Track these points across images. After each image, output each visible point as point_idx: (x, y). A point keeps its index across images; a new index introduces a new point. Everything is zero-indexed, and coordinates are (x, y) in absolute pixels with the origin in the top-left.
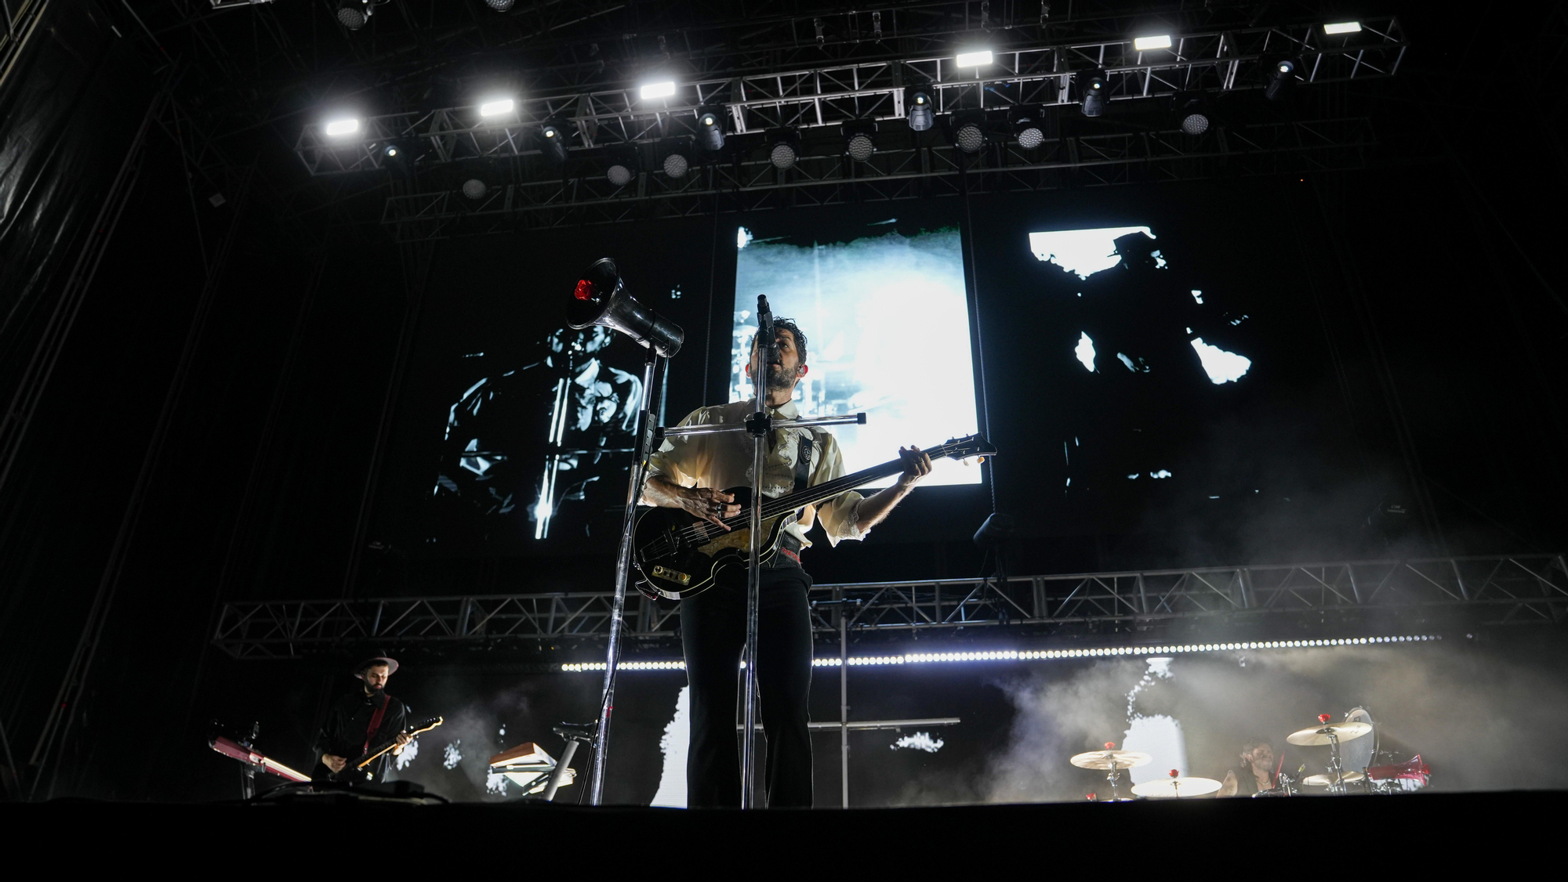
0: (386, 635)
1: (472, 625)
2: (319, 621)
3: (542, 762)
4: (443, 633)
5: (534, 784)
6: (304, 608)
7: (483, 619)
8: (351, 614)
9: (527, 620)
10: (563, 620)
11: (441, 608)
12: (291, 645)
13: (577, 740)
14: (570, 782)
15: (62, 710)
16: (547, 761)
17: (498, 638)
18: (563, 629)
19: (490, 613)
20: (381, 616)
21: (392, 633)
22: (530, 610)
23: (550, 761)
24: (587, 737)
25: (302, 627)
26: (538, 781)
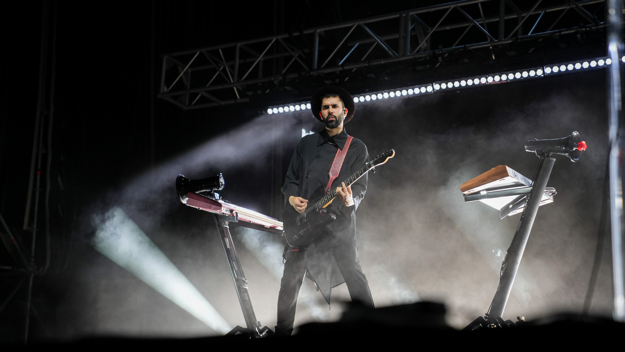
0: (328, 66)
1: (415, 42)
2: (258, 61)
3: (518, 185)
4: (385, 55)
5: (511, 206)
6: (241, 49)
7: (426, 34)
8: (288, 48)
9: (475, 27)
10: (515, 22)
11: (379, 28)
12: (235, 88)
13: (553, 156)
14: (551, 201)
15: (38, 177)
16: (522, 182)
17: (446, 53)
18: (517, 31)
19: (433, 26)
20: (319, 45)
21: (333, 63)
22: (476, 15)
23: (525, 181)
24: (565, 152)
25: (243, 69)
26: (515, 204)
